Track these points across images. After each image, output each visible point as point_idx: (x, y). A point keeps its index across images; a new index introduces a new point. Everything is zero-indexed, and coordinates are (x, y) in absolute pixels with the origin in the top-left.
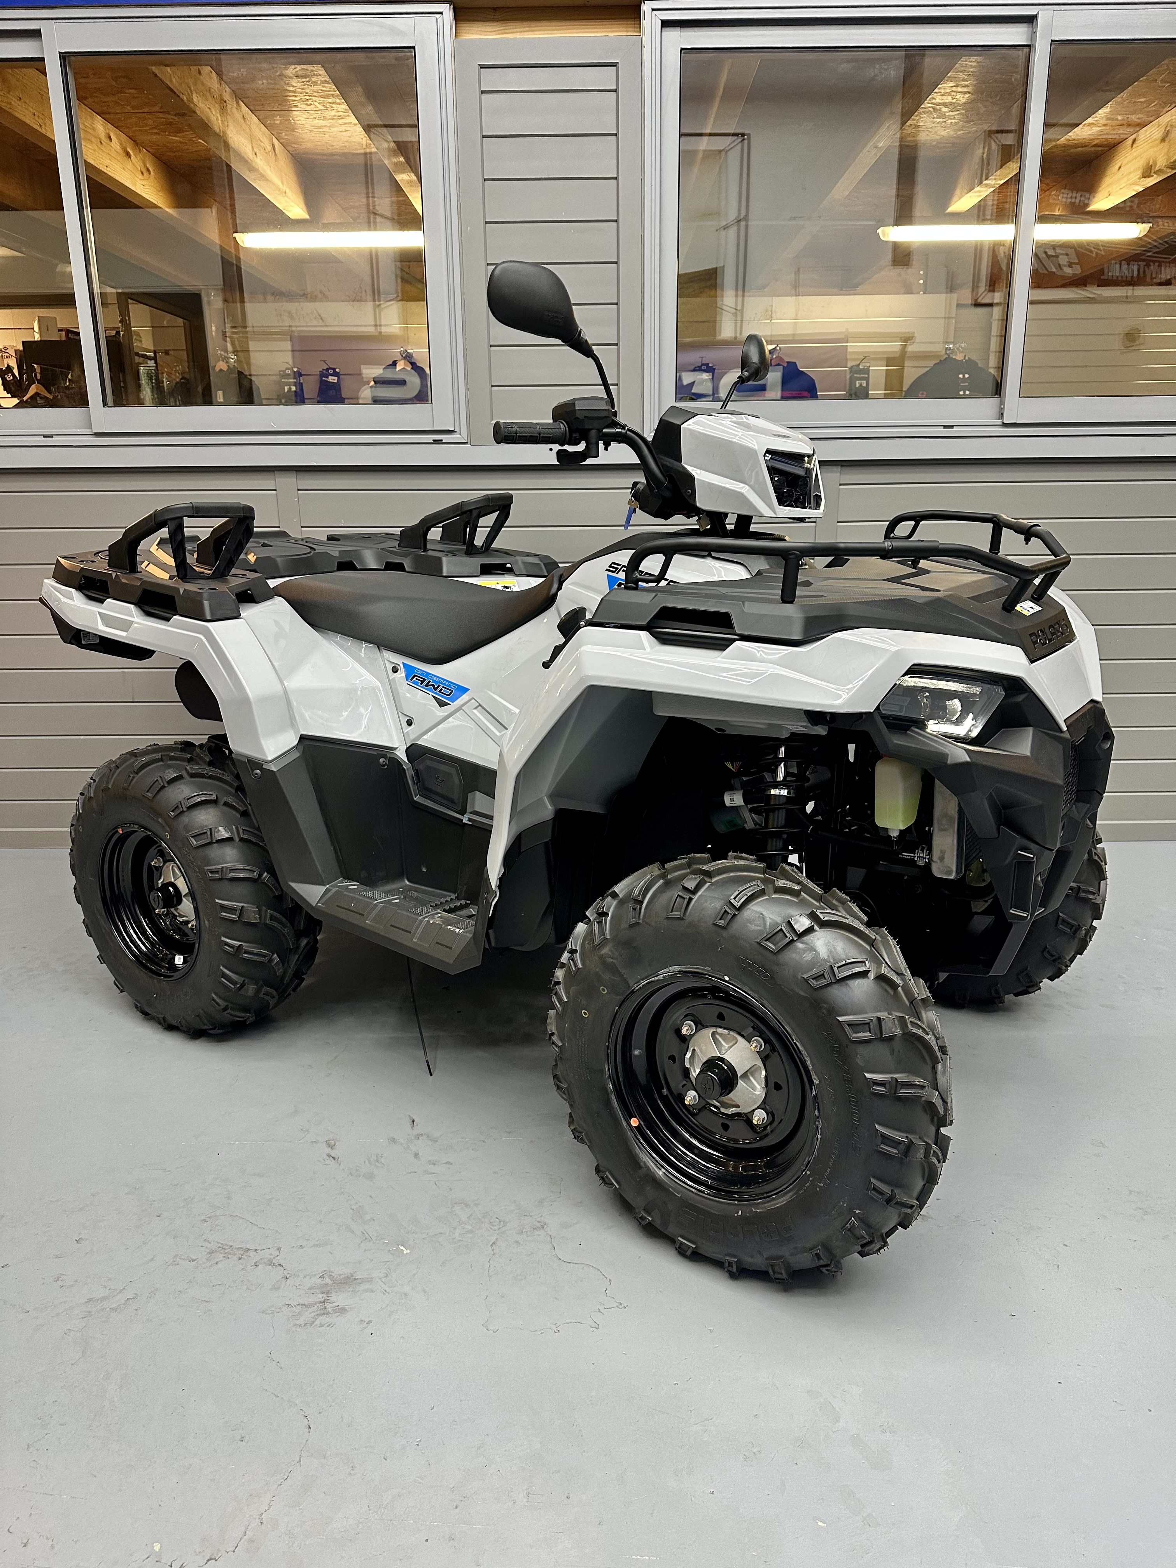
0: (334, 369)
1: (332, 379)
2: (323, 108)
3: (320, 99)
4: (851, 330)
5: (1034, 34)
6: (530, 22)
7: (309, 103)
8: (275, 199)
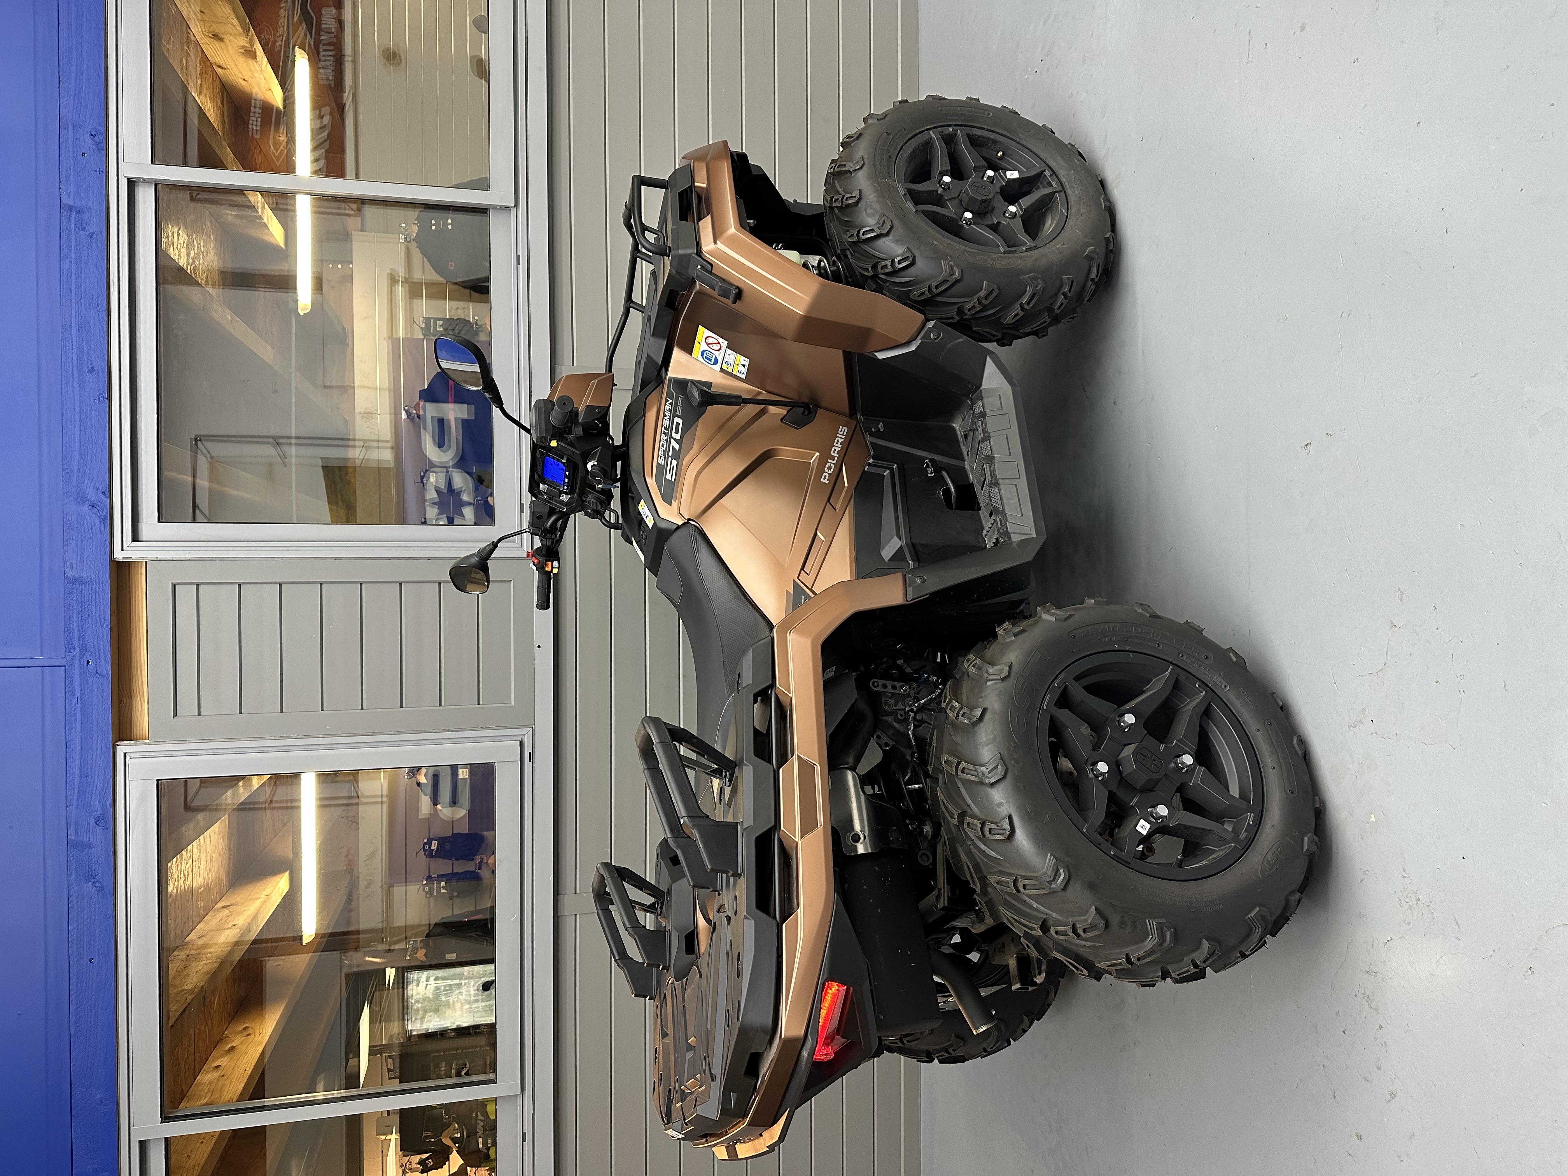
0: (425, 844)
1: (434, 845)
4: (387, 336)
5: (145, 181)
6: (133, 669)
7: (186, 874)
8: (272, 906)
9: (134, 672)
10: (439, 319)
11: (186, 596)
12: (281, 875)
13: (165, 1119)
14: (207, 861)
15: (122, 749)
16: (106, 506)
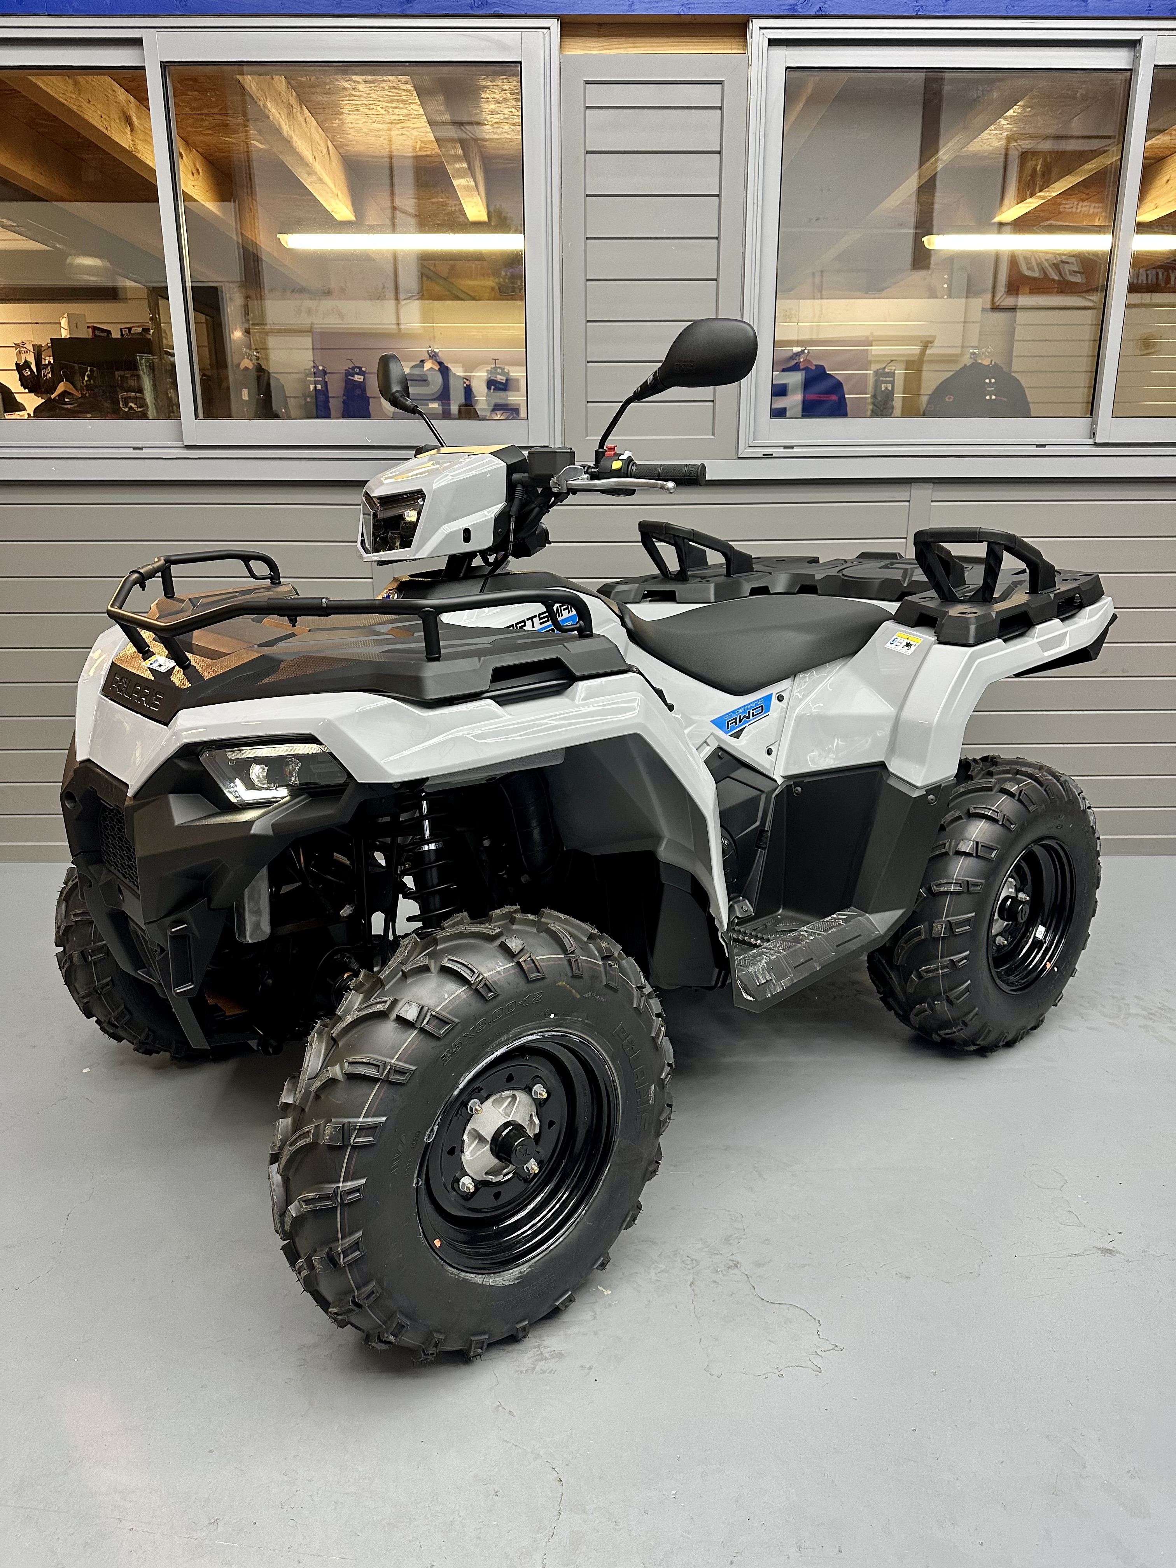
0: (360, 368)
1: (358, 378)
2: (385, 112)
3: (384, 103)
4: (875, 334)
5: (1136, 59)
6: (634, 39)
7: (371, 107)
8: (326, 201)
9: (630, 40)
10: (893, 387)
11: (709, 96)
12: (352, 211)
13: (165, 66)
14: (378, 131)
15: (554, 25)
16: (807, 11)
